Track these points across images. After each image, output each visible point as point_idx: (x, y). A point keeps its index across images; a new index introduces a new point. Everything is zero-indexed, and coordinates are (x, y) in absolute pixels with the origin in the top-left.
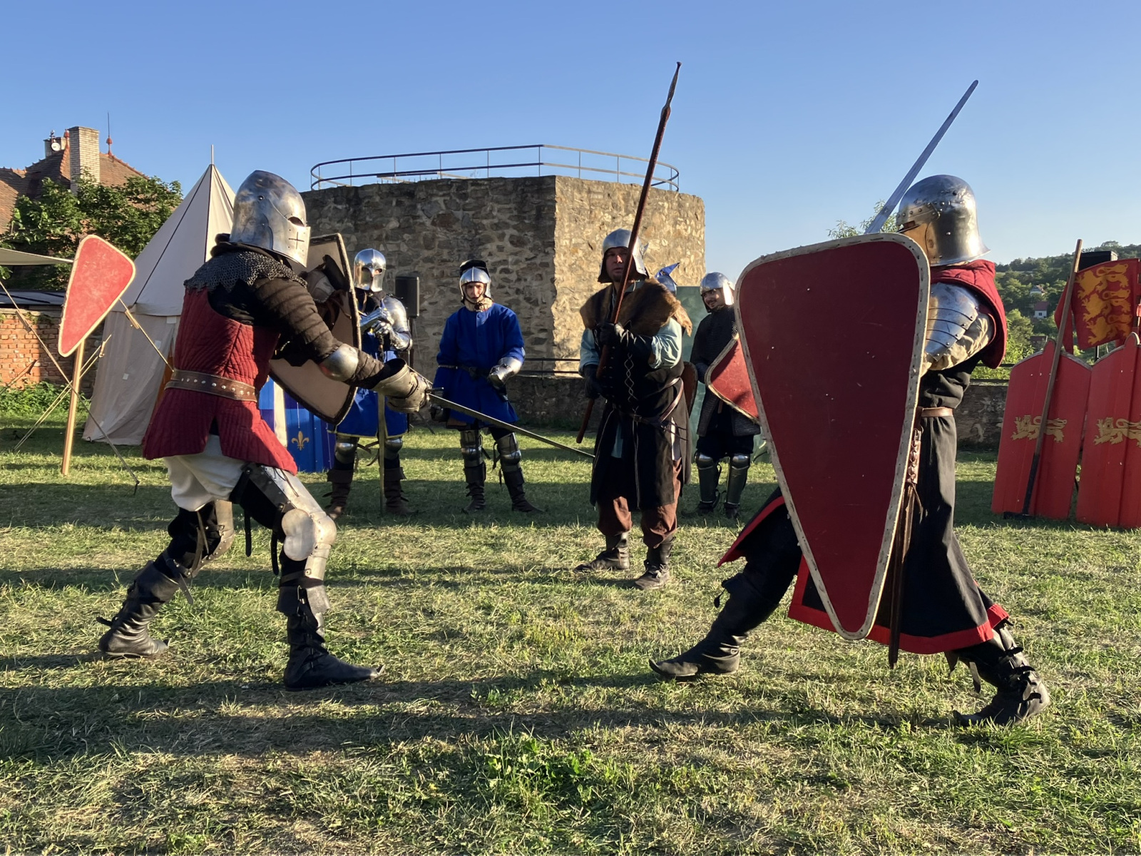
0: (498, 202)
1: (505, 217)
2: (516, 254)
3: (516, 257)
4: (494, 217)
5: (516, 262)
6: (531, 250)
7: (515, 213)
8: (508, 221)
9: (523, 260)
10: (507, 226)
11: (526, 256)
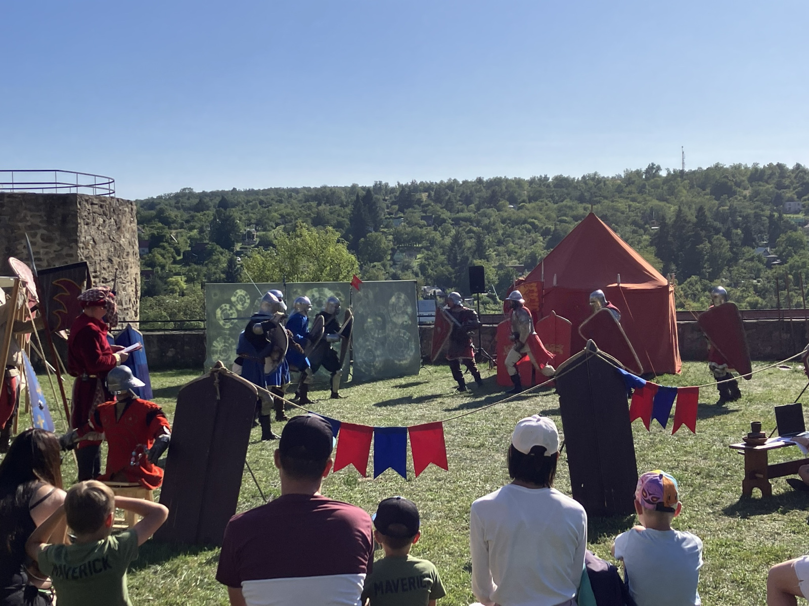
0: (30, 210)
1: (37, 221)
2: (46, 247)
3: (47, 250)
4: (27, 221)
5: (47, 253)
6: (59, 244)
7: (45, 218)
8: (40, 224)
9: (52, 252)
10: (39, 228)
11: (55, 249)
